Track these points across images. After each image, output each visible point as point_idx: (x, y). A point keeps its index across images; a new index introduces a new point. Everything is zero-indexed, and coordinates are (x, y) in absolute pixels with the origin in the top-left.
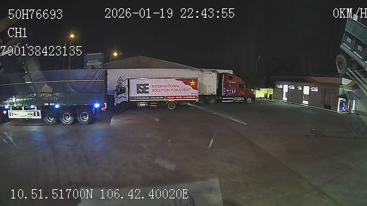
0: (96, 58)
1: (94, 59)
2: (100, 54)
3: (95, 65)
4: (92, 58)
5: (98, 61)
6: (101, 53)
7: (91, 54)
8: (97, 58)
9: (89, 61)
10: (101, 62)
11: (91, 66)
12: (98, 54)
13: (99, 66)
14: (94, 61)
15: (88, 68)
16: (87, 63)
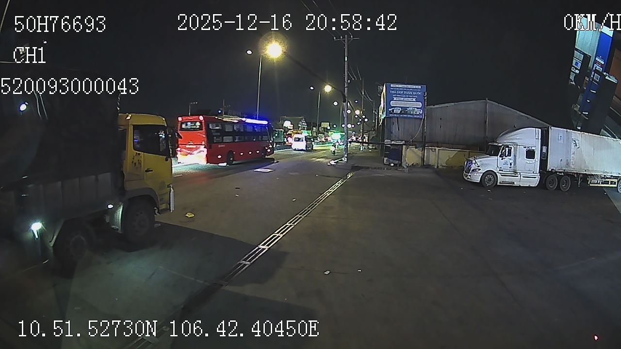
0: (411, 95)
1: (406, 95)
2: (417, 87)
3: (408, 107)
4: (402, 92)
5: (414, 99)
6: (420, 87)
7: (400, 86)
8: (413, 95)
9: (395, 99)
10: (420, 103)
11: (400, 108)
12: (414, 87)
13: (416, 109)
14: (406, 99)
15: (393, 110)
16: (392, 101)
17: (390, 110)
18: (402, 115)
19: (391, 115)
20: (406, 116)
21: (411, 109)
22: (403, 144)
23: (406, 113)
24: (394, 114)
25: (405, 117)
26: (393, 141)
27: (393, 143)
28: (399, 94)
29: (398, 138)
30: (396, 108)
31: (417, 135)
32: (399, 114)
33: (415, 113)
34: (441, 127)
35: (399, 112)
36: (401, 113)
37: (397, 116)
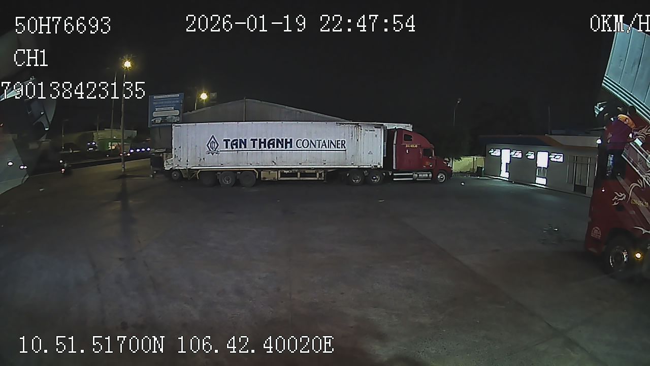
0: (170, 104)
1: (166, 104)
2: (176, 95)
3: (167, 116)
4: (163, 102)
5: (172, 108)
6: (178, 95)
7: (162, 97)
9: (157, 109)
10: (178, 111)
11: (160, 118)
12: (173, 96)
13: (174, 117)
14: (165, 109)
15: (155, 121)
16: (154, 112)
17: (153, 120)
18: (162, 125)
19: (153, 125)
20: (165, 124)
21: (170, 117)
22: (164, 152)
23: (166, 122)
24: (157, 124)
25: (164, 126)
26: (156, 149)
27: (157, 151)
28: (160, 105)
29: (160, 145)
30: (157, 118)
32: (160, 123)
35: (160, 122)
36: (161, 123)
37: (158, 125)
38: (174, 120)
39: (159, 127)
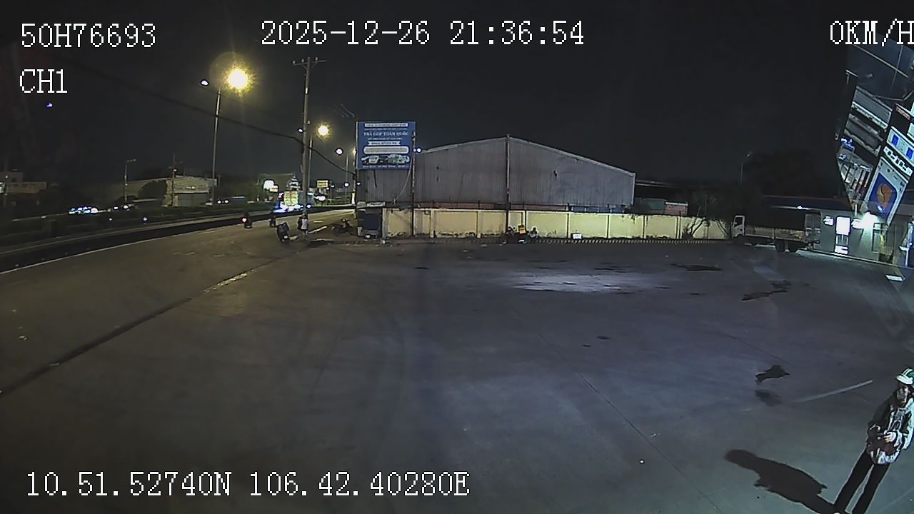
0: (393, 136)
1: (387, 137)
2: (402, 125)
3: (389, 154)
4: (381, 134)
5: (398, 143)
6: (407, 125)
7: (378, 125)
8: (396, 136)
9: (370, 143)
10: (407, 148)
11: (378, 157)
12: (398, 125)
13: (400, 156)
14: (386, 143)
15: (368, 160)
16: (366, 147)
17: (363, 159)
18: (380, 166)
19: (364, 166)
20: (386, 166)
21: (394, 156)
22: (383, 207)
23: (385, 163)
24: (370, 164)
25: (385, 169)
26: (368, 202)
27: (368, 205)
28: (376, 137)
29: (376, 198)
30: (371, 157)
31: (403, 193)
32: (376, 164)
33: (398, 162)
34: (438, 180)
35: (376, 161)
36: (379, 163)
37: (375, 166)
38: (400, 161)
39: (374, 170)
